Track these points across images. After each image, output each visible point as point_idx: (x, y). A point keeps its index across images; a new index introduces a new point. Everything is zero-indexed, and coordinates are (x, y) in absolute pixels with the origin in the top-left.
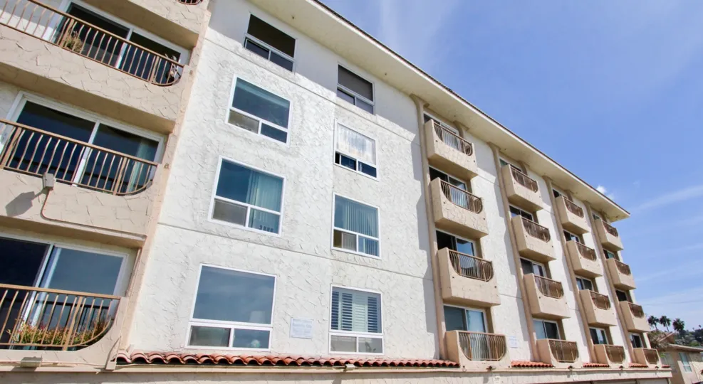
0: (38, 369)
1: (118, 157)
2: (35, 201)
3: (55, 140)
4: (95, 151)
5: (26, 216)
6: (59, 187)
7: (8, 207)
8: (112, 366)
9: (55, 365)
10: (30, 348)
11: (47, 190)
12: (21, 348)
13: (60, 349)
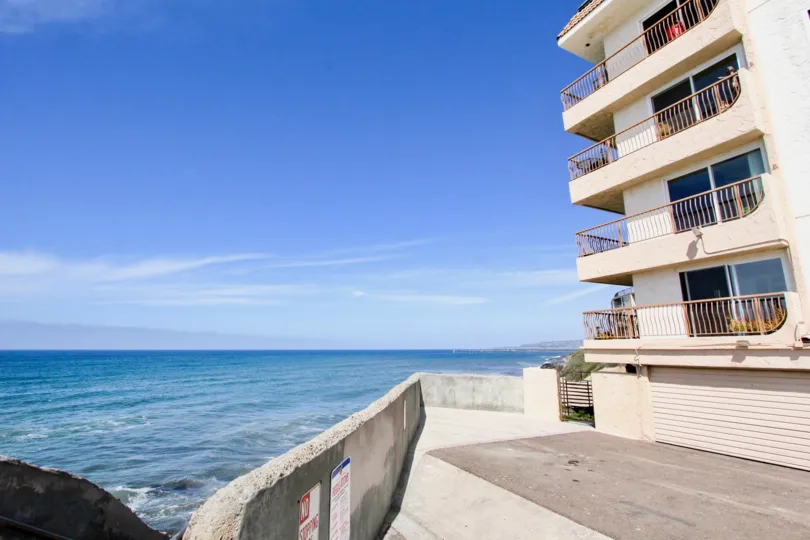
0: (750, 347)
1: (729, 189)
2: (698, 246)
3: (693, 200)
4: (718, 192)
5: (698, 256)
6: (706, 231)
7: (688, 254)
8: (800, 344)
9: (759, 344)
10: (742, 335)
11: (700, 236)
12: (736, 335)
13: (759, 334)
